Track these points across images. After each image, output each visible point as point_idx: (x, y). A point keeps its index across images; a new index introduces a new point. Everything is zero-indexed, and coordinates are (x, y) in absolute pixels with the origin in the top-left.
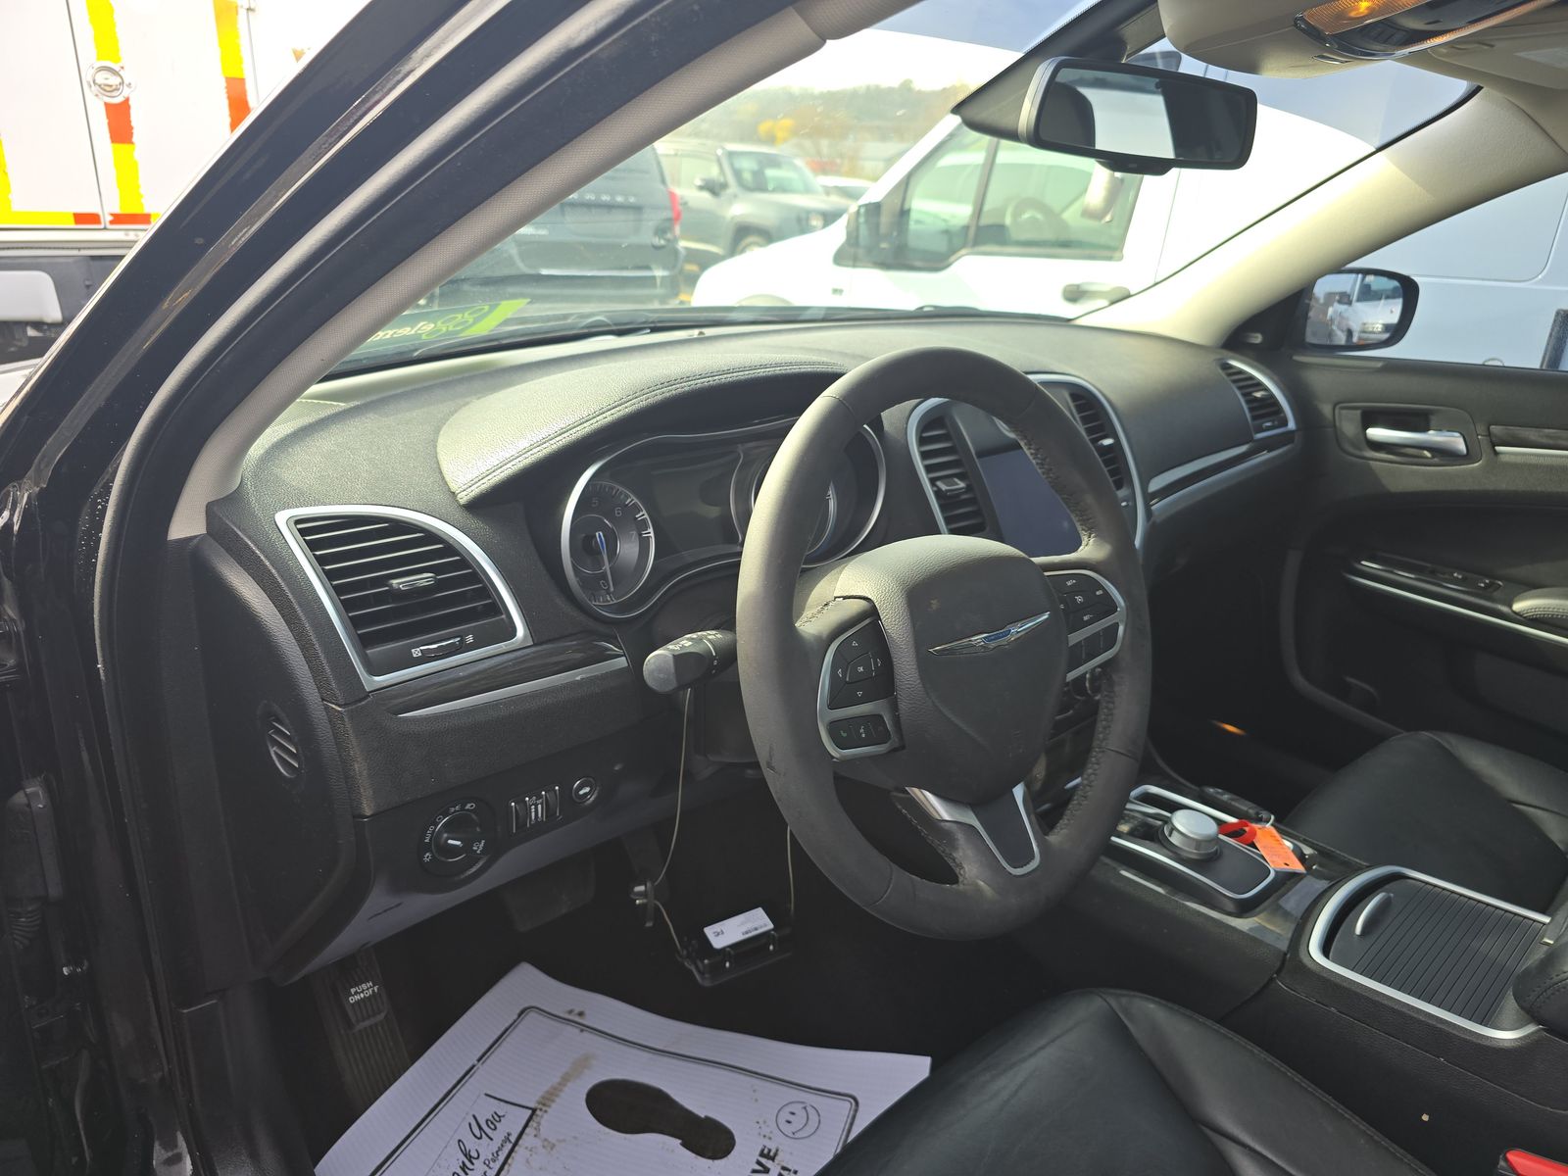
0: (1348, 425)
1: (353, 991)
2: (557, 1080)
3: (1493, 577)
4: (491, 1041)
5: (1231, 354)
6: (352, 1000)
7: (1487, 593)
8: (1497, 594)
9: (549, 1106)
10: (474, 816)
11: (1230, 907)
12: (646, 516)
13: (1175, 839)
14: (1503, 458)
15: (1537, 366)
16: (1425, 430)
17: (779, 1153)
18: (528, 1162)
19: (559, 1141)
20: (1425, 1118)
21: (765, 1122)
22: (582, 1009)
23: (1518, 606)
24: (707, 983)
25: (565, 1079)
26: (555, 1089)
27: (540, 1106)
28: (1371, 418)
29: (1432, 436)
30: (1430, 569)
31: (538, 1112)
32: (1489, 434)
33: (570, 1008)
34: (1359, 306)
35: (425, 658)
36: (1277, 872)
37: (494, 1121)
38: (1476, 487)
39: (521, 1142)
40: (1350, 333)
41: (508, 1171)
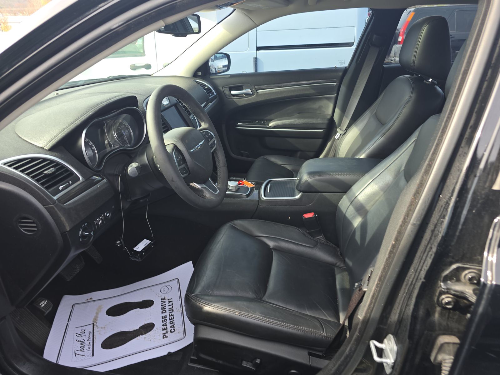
0: (227, 92)
1: (40, 304)
2: (95, 315)
3: (264, 120)
4: (69, 316)
5: (196, 78)
6: (42, 306)
7: (264, 124)
8: (266, 124)
9: (97, 321)
10: (87, 227)
11: (245, 197)
12: (92, 143)
13: (230, 188)
14: (259, 93)
15: (253, 72)
16: (242, 90)
17: (166, 297)
18: (99, 334)
19: (106, 326)
20: (289, 218)
21: (158, 294)
22: (91, 298)
23: (270, 125)
24: (140, 260)
25: (97, 314)
26: (96, 317)
27: (94, 322)
28: (231, 89)
29: (244, 91)
30: (252, 121)
31: (94, 323)
32: (255, 88)
33: (87, 299)
34: (215, 61)
35: (63, 189)
36: (250, 188)
37: (83, 331)
38: (256, 101)
39: (94, 331)
40: (215, 69)
41: (96, 338)
